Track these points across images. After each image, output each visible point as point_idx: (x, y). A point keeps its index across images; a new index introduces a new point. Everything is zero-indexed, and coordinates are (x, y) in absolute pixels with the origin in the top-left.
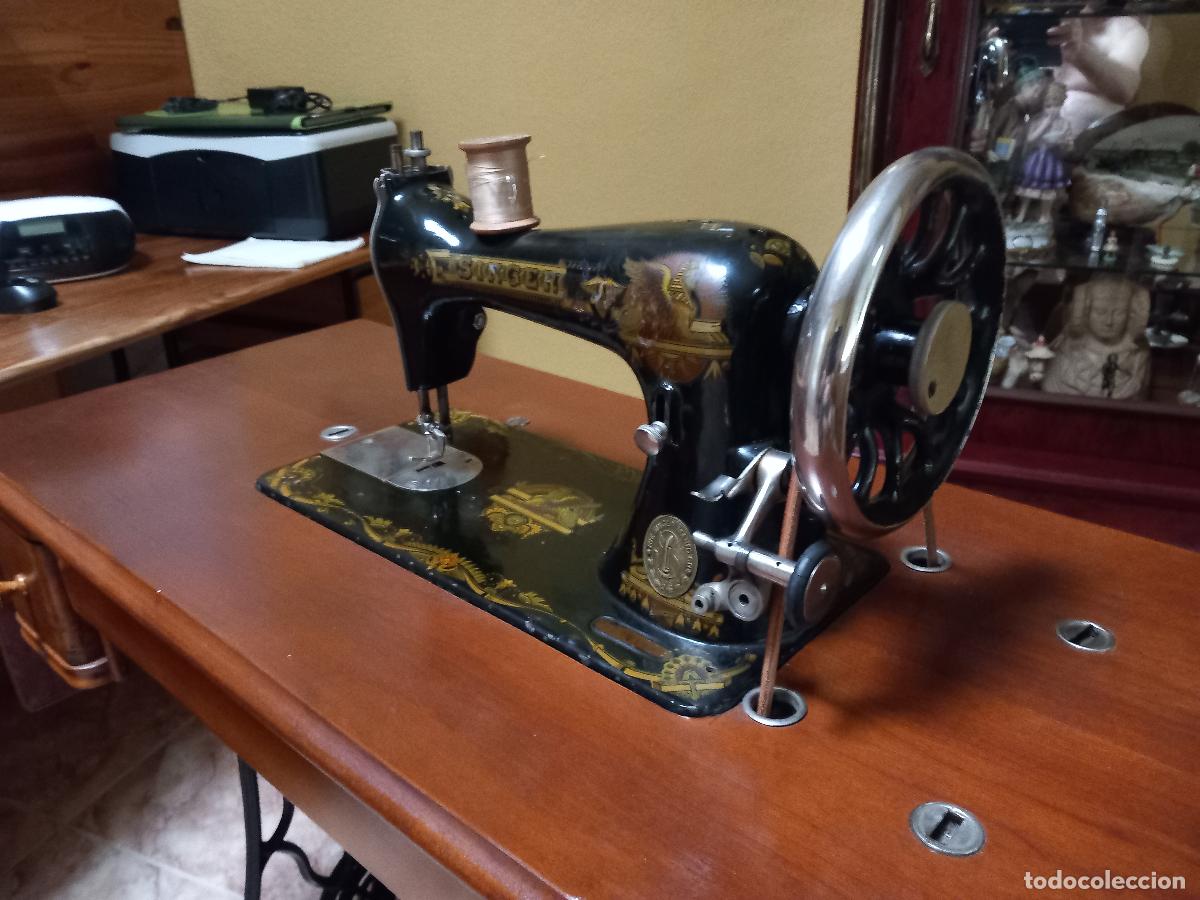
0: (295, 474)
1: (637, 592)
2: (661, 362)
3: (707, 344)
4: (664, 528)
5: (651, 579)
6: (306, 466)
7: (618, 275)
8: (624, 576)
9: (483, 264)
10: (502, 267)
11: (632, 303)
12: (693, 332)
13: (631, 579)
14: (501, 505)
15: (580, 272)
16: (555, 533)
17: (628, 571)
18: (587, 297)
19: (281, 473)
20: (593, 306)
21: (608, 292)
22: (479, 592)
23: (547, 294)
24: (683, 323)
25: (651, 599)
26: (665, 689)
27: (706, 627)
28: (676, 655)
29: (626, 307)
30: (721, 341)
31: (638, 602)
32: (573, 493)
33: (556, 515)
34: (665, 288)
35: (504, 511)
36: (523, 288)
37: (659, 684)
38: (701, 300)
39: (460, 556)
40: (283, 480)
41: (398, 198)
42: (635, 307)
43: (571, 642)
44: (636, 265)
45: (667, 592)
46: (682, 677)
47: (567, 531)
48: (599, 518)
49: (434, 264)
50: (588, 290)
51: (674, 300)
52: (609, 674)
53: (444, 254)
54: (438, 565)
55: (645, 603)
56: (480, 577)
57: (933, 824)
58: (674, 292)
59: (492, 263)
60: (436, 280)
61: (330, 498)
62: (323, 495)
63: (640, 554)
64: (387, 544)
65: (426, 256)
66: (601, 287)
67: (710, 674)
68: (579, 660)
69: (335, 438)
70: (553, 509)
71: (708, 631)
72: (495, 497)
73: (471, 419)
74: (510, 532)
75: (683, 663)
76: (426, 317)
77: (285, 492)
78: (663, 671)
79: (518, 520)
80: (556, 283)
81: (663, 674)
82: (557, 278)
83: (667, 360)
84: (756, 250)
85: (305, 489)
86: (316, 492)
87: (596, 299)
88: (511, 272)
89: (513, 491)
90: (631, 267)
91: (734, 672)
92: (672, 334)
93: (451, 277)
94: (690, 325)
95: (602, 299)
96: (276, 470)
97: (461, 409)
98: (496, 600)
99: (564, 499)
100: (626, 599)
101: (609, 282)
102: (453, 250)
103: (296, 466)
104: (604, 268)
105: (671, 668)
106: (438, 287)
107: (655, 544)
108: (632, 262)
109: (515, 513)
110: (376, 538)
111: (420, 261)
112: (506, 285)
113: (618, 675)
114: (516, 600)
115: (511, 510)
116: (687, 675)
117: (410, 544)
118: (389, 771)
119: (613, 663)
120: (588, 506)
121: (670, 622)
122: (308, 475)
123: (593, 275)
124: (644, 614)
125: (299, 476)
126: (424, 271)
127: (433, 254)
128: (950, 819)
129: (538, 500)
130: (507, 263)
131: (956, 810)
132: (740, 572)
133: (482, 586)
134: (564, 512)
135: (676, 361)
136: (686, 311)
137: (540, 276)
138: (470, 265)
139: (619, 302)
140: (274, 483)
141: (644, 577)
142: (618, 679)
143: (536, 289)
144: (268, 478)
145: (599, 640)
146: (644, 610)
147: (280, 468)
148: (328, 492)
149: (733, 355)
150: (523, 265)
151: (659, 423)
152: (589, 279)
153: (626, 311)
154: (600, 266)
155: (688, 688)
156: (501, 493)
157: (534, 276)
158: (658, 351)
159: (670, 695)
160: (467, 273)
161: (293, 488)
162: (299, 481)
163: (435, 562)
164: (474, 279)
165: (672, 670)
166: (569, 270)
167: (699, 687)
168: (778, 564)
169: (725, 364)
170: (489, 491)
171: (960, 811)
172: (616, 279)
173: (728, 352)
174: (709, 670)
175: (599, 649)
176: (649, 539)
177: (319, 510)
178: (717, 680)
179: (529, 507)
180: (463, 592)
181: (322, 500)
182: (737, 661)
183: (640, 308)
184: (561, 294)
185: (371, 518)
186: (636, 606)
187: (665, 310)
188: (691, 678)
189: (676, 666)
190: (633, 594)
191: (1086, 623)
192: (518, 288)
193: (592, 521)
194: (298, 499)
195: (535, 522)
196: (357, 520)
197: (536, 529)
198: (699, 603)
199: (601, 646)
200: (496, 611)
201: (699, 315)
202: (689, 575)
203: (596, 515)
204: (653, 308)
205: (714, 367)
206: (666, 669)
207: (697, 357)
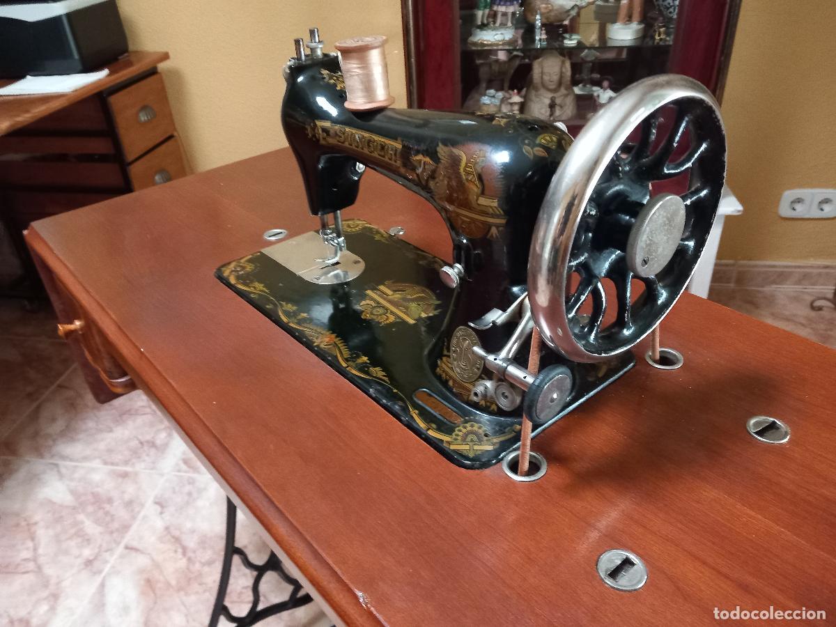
0: (241, 266)
1: (447, 374)
2: (460, 222)
3: (488, 214)
4: (463, 335)
5: (454, 367)
6: (249, 261)
7: (433, 155)
8: (439, 362)
9: (352, 134)
10: (363, 137)
11: (441, 178)
12: (479, 204)
13: (443, 365)
14: (372, 299)
15: (410, 148)
16: (404, 322)
17: (442, 359)
18: (414, 169)
19: (232, 266)
20: (418, 175)
21: (426, 167)
22: (344, 365)
23: (390, 162)
24: (473, 198)
25: (455, 381)
26: (452, 447)
27: (488, 404)
28: (466, 422)
29: (437, 180)
30: (498, 213)
31: (447, 381)
32: (423, 292)
33: (407, 308)
34: (462, 170)
35: (374, 304)
36: (375, 154)
37: (449, 443)
38: (485, 182)
39: (337, 337)
40: (232, 271)
41: (300, 79)
42: (443, 181)
43: (397, 407)
44: (446, 149)
45: (464, 378)
46: (465, 439)
47: (412, 322)
48: (436, 312)
49: (320, 131)
50: (416, 164)
51: (467, 179)
52: (417, 432)
53: (327, 124)
54: (321, 342)
55: (451, 383)
56: (346, 353)
57: (612, 566)
58: (468, 173)
59: (358, 134)
60: (322, 142)
61: (260, 286)
62: (256, 284)
63: (449, 350)
64: (292, 325)
65: (316, 125)
66: (423, 162)
67: (485, 438)
68: (400, 421)
69: (273, 238)
70: (407, 304)
71: (489, 407)
72: (369, 292)
73: (365, 228)
74: (372, 320)
75: (469, 428)
76: (320, 167)
77: (233, 281)
78: (454, 434)
79: (381, 311)
80: (395, 154)
81: (454, 436)
82: (396, 150)
83: (463, 222)
84: (529, 145)
85: (245, 279)
86: (252, 282)
87: (419, 171)
88: (369, 141)
89: (382, 287)
90: (442, 150)
91: (502, 439)
92: (466, 204)
93: (331, 141)
94: (477, 200)
95: (423, 171)
96: (229, 263)
97: (359, 220)
98: (354, 372)
99: (415, 296)
100: (439, 378)
101: (428, 159)
102: (334, 121)
103: (242, 261)
104: (425, 148)
105: (460, 431)
106: (323, 146)
107: (458, 345)
108: (443, 147)
109: (379, 305)
110: (285, 319)
111: (311, 128)
112: (366, 151)
113: (424, 434)
114: (367, 373)
115: (378, 303)
116: (469, 439)
117: (305, 325)
118: (262, 490)
119: (421, 424)
120: (431, 302)
121: (466, 397)
122: (249, 268)
123: (418, 152)
124: (450, 390)
125: (243, 268)
126: (314, 136)
127: (320, 124)
128: (627, 563)
129: (397, 296)
130: (367, 135)
131: (632, 557)
132: (501, 377)
133: (346, 360)
134: (413, 305)
135: (470, 223)
136: (474, 189)
137: (386, 147)
138: (344, 134)
139: (433, 176)
140: (226, 273)
141: (450, 365)
142: (423, 436)
143: (384, 157)
144: (223, 269)
145: (416, 406)
146: (450, 387)
147: (234, 261)
148: (260, 282)
149: (507, 223)
150: (376, 138)
151: (458, 265)
152: (416, 155)
153: (437, 183)
154: (423, 147)
155: (467, 447)
156: (373, 289)
157: (383, 147)
158: (458, 215)
159: (455, 451)
160: (342, 140)
161: (238, 278)
162: (242, 272)
163: (319, 341)
164: (347, 144)
165: (460, 434)
166: (404, 146)
167: (476, 447)
168: (525, 377)
169: (501, 229)
170: (366, 287)
171: (635, 558)
172: (431, 159)
173: (503, 221)
174: (486, 435)
175: (414, 413)
176: (454, 341)
177: (252, 296)
178: (489, 443)
179: (390, 302)
180: (334, 364)
181: (254, 287)
182: (507, 430)
183: (446, 182)
184: (399, 163)
185: (284, 303)
186: (445, 383)
187: (461, 187)
188: (472, 441)
189: (464, 430)
190: (444, 375)
191: (772, 419)
192: (372, 154)
193: (431, 315)
194: (240, 287)
195: (392, 313)
196: (275, 305)
197: (392, 319)
198: (476, 394)
199: (417, 412)
200: (352, 380)
201: (483, 193)
202: (478, 369)
203: (436, 309)
204: (454, 183)
205: (494, 230)
206: (457, 432)
207: (483, 223)
